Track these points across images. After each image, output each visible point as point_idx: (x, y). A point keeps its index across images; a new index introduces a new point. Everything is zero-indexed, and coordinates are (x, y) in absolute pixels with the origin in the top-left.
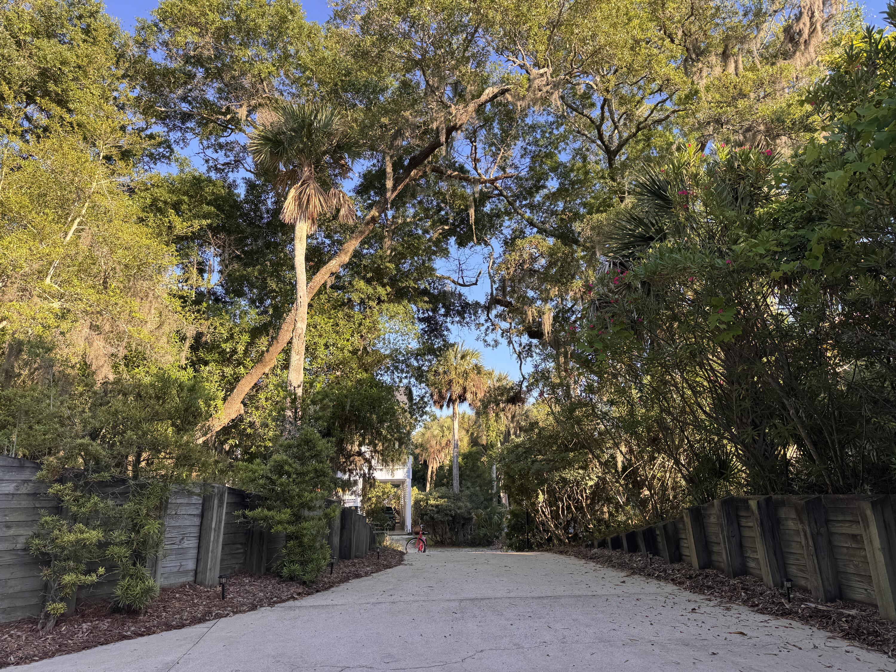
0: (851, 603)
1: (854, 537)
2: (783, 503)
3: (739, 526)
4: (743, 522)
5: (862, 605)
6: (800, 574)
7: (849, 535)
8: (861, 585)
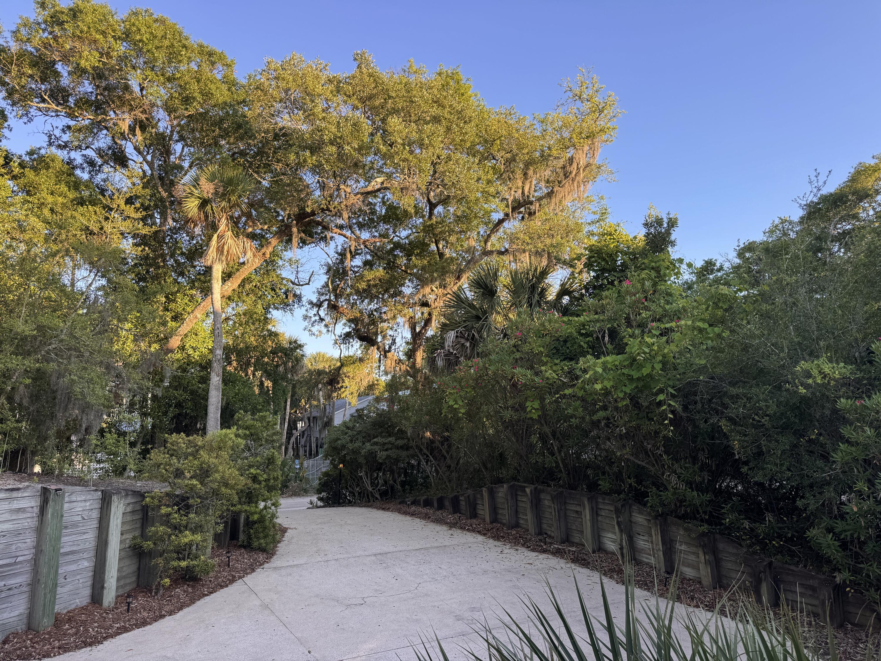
0: (572, 544)
1: (577, 512)
2: (543, 491)
3: (517, 500)
4: (519, 498)
5: (577, 545)
6: (548, 528)
7: (574, 511)
8: (578, 535)
